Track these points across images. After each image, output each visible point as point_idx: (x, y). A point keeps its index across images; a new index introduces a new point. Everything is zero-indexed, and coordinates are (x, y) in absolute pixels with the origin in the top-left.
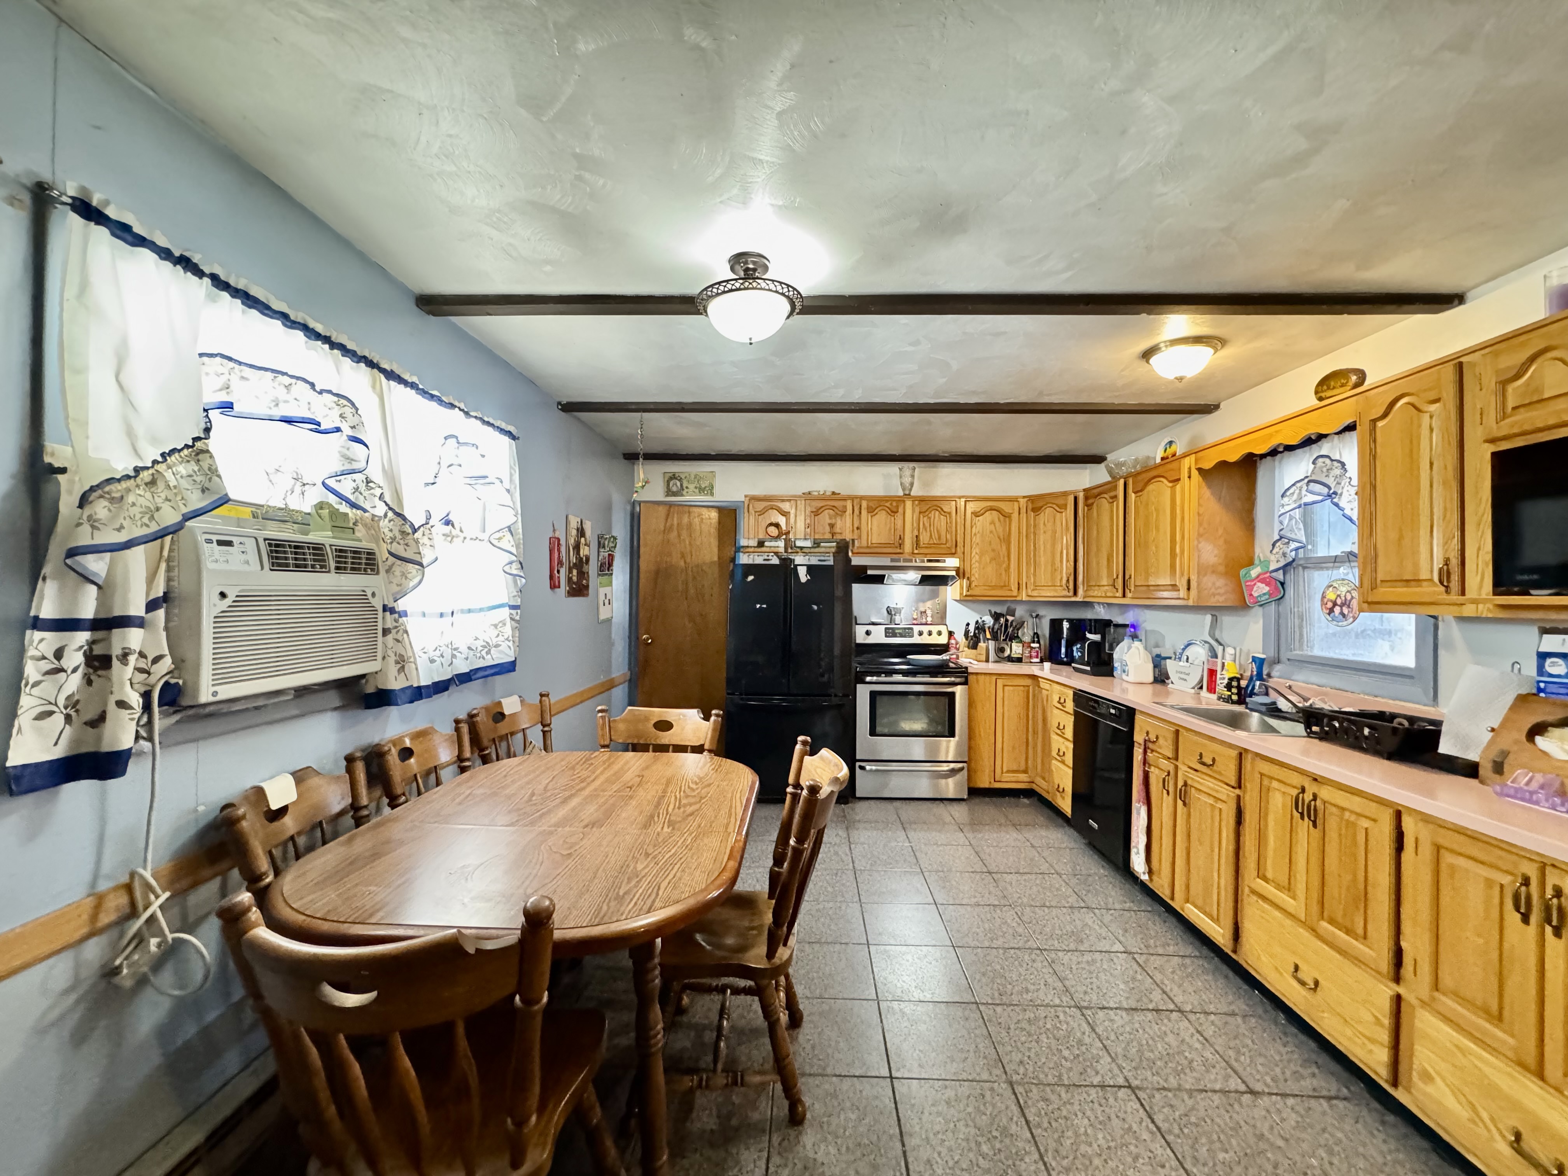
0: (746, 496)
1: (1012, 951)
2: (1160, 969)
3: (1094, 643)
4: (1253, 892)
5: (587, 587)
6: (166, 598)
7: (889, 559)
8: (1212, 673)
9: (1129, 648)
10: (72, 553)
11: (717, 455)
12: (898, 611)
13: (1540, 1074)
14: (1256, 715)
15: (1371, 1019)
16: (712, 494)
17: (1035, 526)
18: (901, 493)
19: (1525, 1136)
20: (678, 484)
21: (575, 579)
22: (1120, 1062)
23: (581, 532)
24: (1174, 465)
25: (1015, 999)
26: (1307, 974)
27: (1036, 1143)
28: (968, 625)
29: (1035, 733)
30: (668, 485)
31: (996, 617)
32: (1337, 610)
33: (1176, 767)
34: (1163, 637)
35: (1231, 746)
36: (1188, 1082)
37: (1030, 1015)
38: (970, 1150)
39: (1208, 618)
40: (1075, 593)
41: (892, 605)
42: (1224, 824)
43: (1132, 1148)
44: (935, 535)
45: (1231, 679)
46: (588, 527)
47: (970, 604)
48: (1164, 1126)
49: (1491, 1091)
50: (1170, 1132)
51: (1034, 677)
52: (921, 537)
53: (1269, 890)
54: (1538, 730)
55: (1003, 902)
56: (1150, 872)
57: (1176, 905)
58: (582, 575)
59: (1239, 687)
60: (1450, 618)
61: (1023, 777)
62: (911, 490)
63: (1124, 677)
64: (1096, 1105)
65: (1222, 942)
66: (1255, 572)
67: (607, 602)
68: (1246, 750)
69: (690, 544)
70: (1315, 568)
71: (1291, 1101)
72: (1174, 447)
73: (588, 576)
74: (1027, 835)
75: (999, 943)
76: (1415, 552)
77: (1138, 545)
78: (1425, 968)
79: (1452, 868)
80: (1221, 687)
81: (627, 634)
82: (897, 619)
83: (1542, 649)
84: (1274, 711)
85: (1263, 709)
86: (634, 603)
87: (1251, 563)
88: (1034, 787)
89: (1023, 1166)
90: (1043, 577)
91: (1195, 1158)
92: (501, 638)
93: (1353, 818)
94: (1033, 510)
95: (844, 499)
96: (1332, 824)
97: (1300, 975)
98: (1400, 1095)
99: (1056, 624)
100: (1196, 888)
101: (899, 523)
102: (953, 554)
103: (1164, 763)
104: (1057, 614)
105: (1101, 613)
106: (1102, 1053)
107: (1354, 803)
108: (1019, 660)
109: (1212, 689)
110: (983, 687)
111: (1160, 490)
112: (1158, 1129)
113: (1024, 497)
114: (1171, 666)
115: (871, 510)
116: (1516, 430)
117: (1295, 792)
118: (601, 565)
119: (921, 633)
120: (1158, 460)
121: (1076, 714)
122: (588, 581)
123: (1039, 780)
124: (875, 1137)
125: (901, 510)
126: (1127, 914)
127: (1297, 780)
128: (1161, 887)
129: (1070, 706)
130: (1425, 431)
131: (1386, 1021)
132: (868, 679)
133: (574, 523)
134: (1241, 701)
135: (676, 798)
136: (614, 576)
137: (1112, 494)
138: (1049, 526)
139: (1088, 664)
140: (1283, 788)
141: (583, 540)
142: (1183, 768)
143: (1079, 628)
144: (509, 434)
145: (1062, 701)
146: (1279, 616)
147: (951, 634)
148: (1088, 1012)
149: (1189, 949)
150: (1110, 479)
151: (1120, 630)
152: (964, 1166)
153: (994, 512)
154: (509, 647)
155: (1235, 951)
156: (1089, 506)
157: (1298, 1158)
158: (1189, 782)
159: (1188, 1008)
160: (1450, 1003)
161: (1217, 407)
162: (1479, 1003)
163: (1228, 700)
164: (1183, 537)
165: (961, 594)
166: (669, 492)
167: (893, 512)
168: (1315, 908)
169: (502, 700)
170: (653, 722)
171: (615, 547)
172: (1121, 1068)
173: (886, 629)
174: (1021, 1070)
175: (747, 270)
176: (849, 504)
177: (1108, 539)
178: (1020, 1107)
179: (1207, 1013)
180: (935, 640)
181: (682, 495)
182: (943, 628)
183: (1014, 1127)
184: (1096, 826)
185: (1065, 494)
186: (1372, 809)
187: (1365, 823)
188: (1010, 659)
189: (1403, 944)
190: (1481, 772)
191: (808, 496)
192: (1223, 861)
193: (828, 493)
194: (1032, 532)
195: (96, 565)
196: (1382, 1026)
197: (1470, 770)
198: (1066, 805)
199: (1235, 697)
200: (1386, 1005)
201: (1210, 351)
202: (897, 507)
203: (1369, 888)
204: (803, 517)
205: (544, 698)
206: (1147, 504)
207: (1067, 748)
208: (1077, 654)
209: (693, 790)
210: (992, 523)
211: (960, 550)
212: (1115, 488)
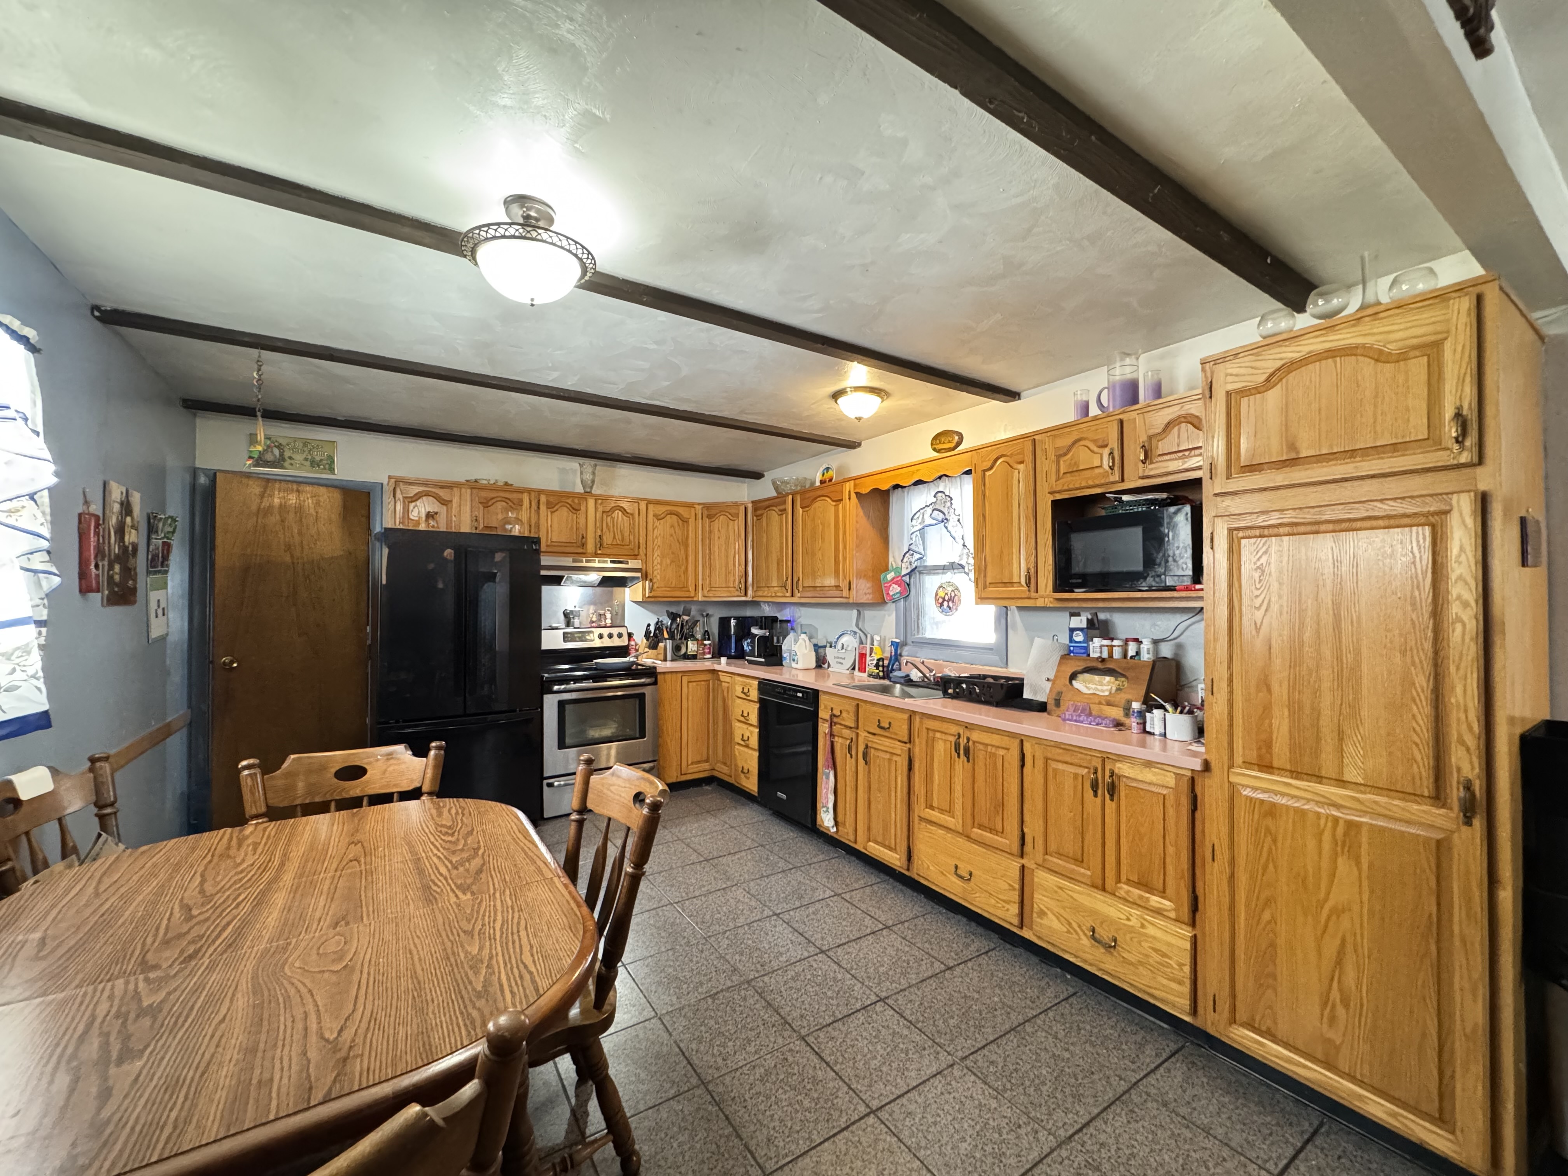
0: (390, 477)
1: (755, 924)
2: (861, 900)
3: (762, 638)
4: (921, 819)
5: (134, 590)
7: (571, 559)
8: (862, 656)
9: (796, 641)
11: (346, 421)
12: (577, 614)
13: (1104, 889)
14: (898, 686)
15: (1007, 887)
16: (332, 470)
17: (710, 532)
18: (579, 489)
19: (1097, 930)
20: (276, 452)
21: (117, 578)
22: (867, 983)
23: (126, 507)
24: (837, 487)
25: (775, 965)
26: (963, 872)
27: (840, 1078)
28: (649, 625)
29: (715, 723)
31: (673, 616)
32: (945, 604)
33: (857, 734)
34: (816, 629)
35: (902, 710)
36: (913, 979)
37: (791, 973)
38: (797, 1111)
39: (855, 612)
40: (746, 594)
41: (570, 608)
42: (899, 772)
43: (901, 1046)
44: (619, 537)
45: (879, 660)
46: (136, 499)
47: (651, 607)
48: (912, 1018)
49: (1077, 908)
50: (918, 1021)
51: (714, 672)
52: (604, 538)
53: (934, 815)
54: (1073, 677)
55: (729, 883)
56: (836, 823)
57: (859, 847)
58: (128, 572)
59: (883, 666)
60: (1014, 608)
61: (706, 766)
62: (591, 487)
63: (794, 665)
64: (867, 1025)
65: (898, 863)
66: (890, 576)
67: (160, 612)
68: (914, 712)
69: (300, 533)
70: (929, 574)
71: (970, 964)
72: (830, 472)
73: (136, 574)
74: (722, 818)
75: (741, 921)
76: (1010, 563)
77: (805, 552)
78: (1040, 842)
79: (1055, 770)
80: (871, 667)
81: (186, 656)
82: (576, 622)
83: (1072, 626)
84: (908, 681)
85: (902, 681)
86: (196, 613)
87: (886, 569)
88: (716, 774)
89: (839, 1101)
90: (718, 579)
91: (938, 1032)
92: (19, 675)
93: (993, 750)
94: (709, 517)
95: (521, 491)
96: (980, 756)
97: (959, 872)
98: (1026, 934)
99: (724, 622)
100: (877, 828)
101: (582, 521)
102: (635, 556)
103: (846, 733)
104: (725, 613)
105: (768, 611)
106: (854, 981)
107: (995, 739)
108: (694, 657)
109: (862, 669)
110: (667, 685)
111: (825, 508)
112: (910, 1022)
113: (699, 504)
114: (830, 654)
115: (550, 506)
116: (1065, 487)
117: (953, 739)
118: (153, 560)
119: (601, 636)
120: (818, 484)
121: (761, 701)
122: (135, 580)
123: (720, 767)
124: (714, 1146)
125: (583, 508)
126: (823, 864)
127: (954, 729)
128: (846, 835)
129: (754, 694)
130: (1015, 482)
131: (1017, 886)
132: (556, 688)
133: (117, 492)
134: (886, 676)
135: (439, 857)
136: (169, 574)
137: (782, 507)
138: (723, 531)
139: (759, 656)
140: (944, 737)
141: (128, 519)
142: (863, 734)
143: (744, 624)
144: (24, 340)
145: (746, 690)
146: (905, 608)
147: (630, 635)
148: (831, 954)
149: (872, 878)
150: (774, 494)
151: (784, 625)
152: (798, 1128)
153: (675, 517)
154: (39, 689)
155: (908, 870)
156: (759, 517)
157: (988, 1001)
158: (870, 744)
159: (890, 923)
160: (1055, 860)
161: (859, 445)
162: (1071, 855)
163: (877, 676)
164: (845, 547)
165: (644, 595)
166: (260, 462)
167: (575, 510)
168: (969, 821)
169: (13, 778)
170: (333, 770)
171: (173, 532)
172: (870, 988)
173: (564, 633)
174: (805, 1023)
175: (527, 217)
176: (526, 498)
177: (778, 545)
178: (817, 1053)
179: (902, 923)
180: (616, 642)
181: (282, 467)
182: (622, 630)
183: (819, 1073)
184: (784, 796)
185: (736, 505)
186: (1005, 741)
187: (1001, 752)
188: (686, 657)
189: (1025, 830)
190: (1049, 707)
191: (474, 485)
192: (899, 801)
193: (500, 483)
194: (708, 538)
196: (1014, 889)
197: (1042, 707)
198: (751, 784)
199: (881, 674)
200: (1016, 874)
201: (879, 399)
202: (580, 504)
203: (1006, 798)
204: (468, 508)
205: (98, 764)
206: (813, 520)
207: (751, 732)
208: (747, 648)
209: (456, 843)
210: (672, 526)
211: (642, 551)
212: (785, 502)
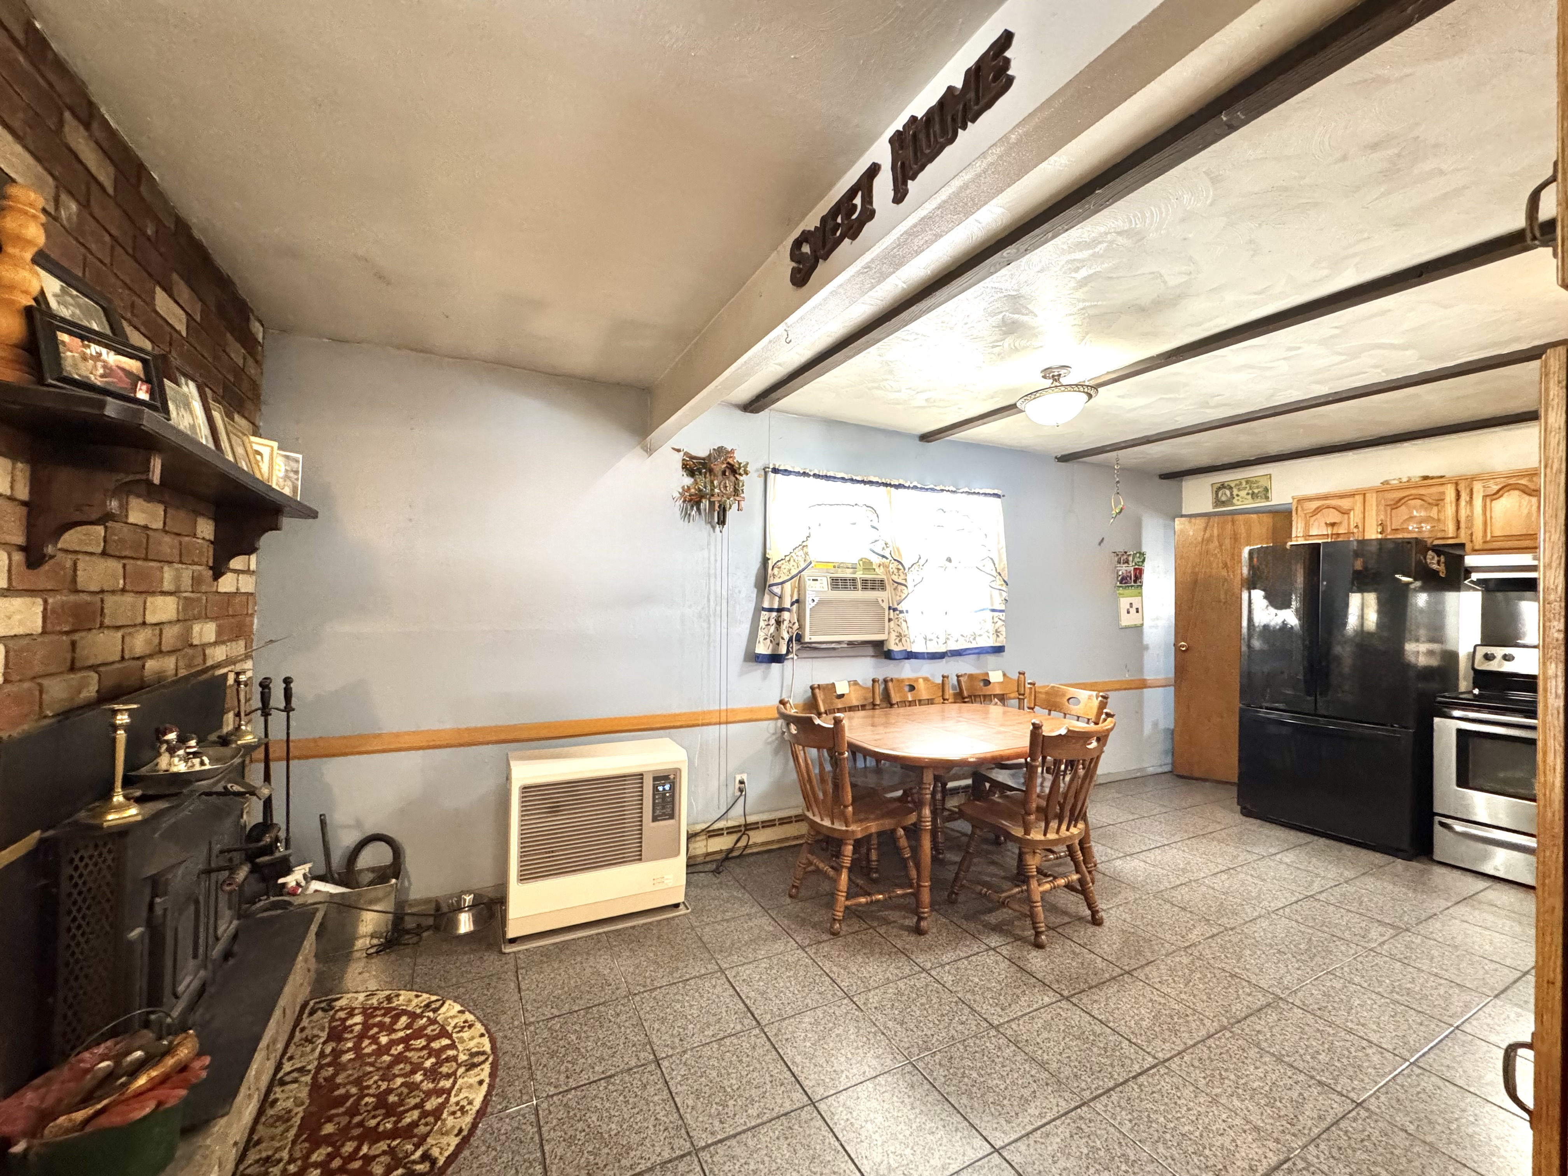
0: (1293, 498)
6: (797, 601)
10: (770, 586)
11: (1279, 455)
16: (1268, 498)
20: (1228, 492)
30: (1217, 494)
67: (1133, 610)
95: (1443, 483)
115: (1491, 492)
118: (1123, 579)
144: (994, 495)
166: (1218, 502)
167: (1534, 491)
169: (989, 672)
171: (1143, 561)
175: (1054, 377)
176: (1450, 489)
181: (1233, 505)
191: (1383, 487)
193: (1416, 480)
195: (777, 590)
204: (1374, 513)
